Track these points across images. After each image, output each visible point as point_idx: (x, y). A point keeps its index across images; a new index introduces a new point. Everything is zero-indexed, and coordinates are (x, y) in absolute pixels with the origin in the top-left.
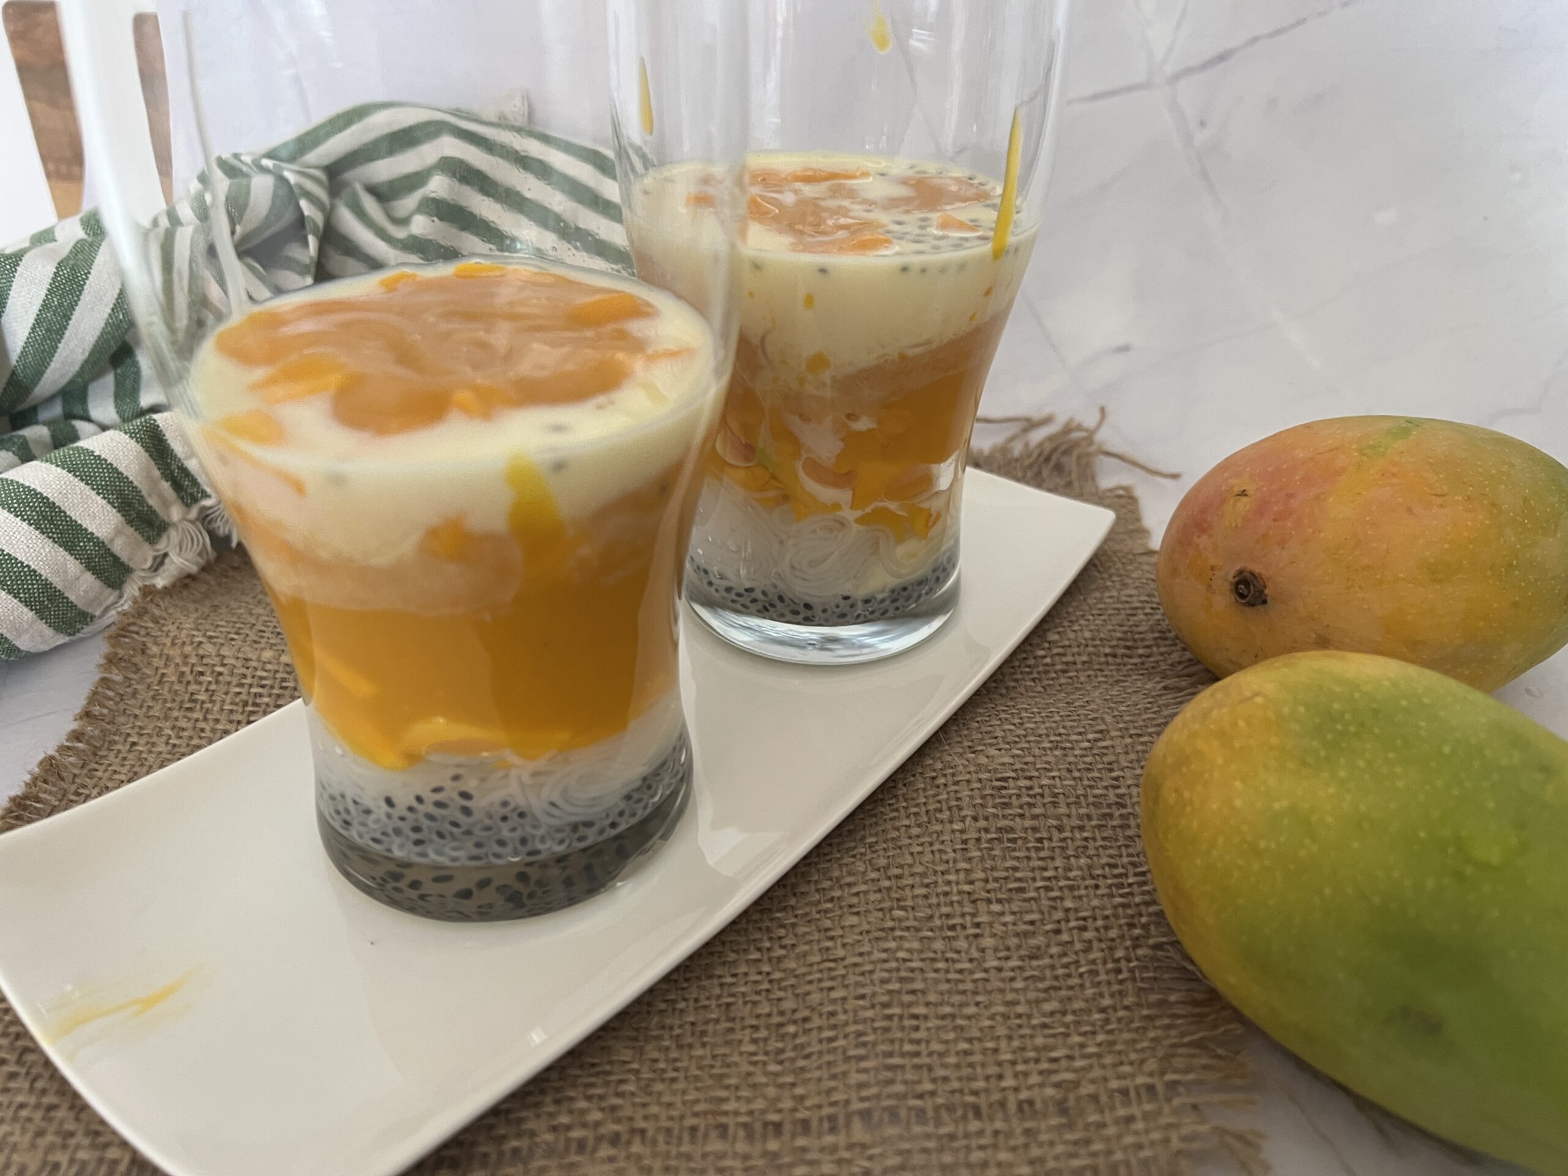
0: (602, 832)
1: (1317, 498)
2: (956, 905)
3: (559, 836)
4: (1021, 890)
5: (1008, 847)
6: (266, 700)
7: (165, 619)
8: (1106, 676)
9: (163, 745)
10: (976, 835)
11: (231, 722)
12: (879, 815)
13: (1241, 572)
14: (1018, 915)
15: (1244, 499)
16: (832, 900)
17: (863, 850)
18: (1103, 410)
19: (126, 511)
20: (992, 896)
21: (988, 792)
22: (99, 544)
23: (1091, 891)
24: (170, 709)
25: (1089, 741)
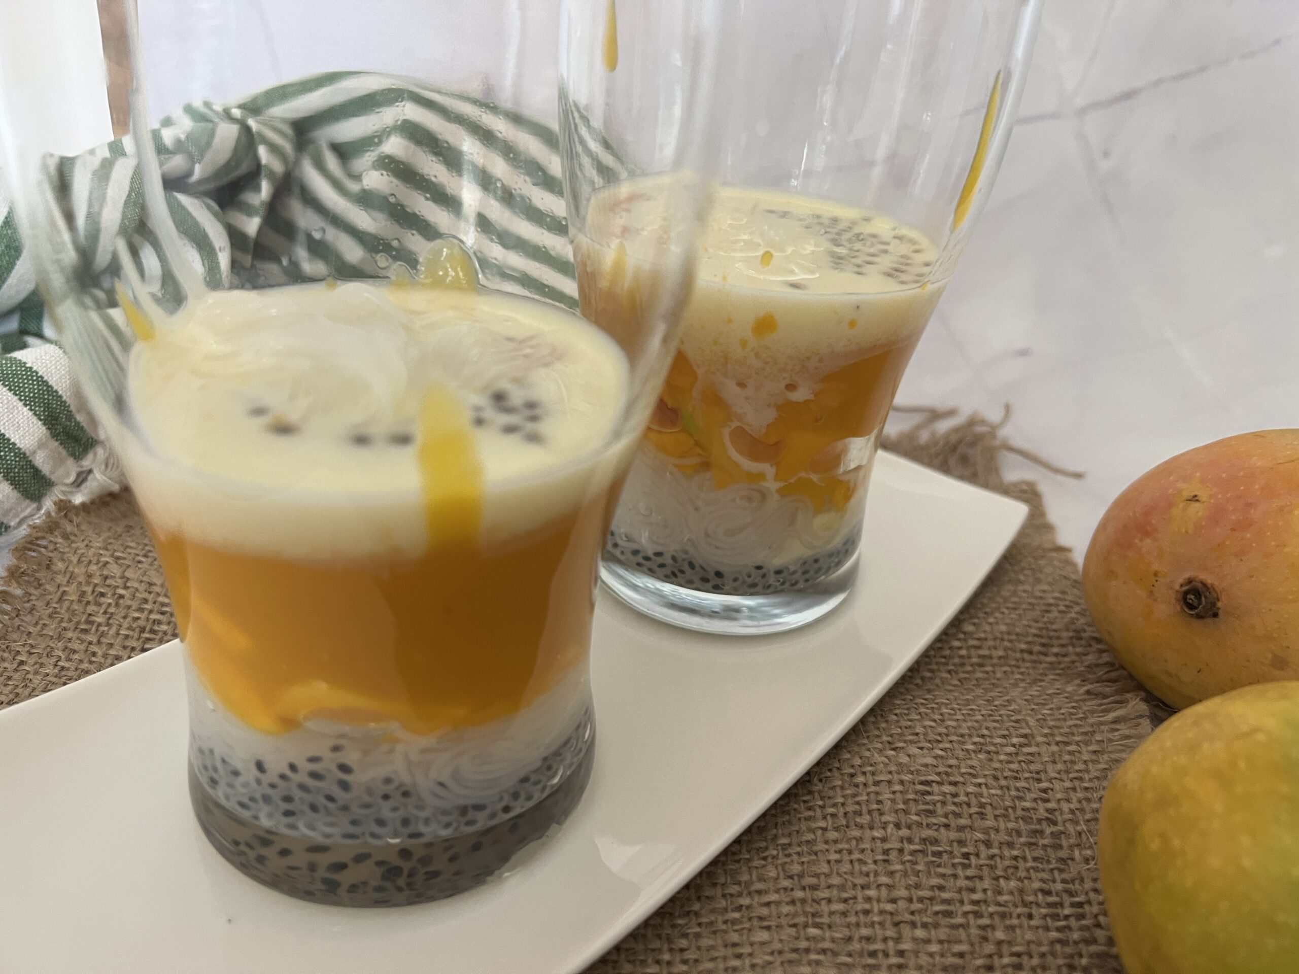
0: (493, 815)
1: (1281, 509)
2: (877, 926)
3: (446, 819)
4: (948, 914)
5: (935, 862)
6: (164, 627)
7: (76, 536)
8: (1022, 673)
9: (51, 667)
10: (897, 845)
11: (125, 647)
12: (793, 812)
13: (1190, 581)
14: (946, 945)
15: (1197, 505)
16: (739, 908)
17: (775, 852)
18: (1008, 408)
19: (53, 425)
20: (916, 918)
21: (911, 796)
22: (21, 455)
23: (1025, 922)
24: (65, 629)
25: (1014, 745)
